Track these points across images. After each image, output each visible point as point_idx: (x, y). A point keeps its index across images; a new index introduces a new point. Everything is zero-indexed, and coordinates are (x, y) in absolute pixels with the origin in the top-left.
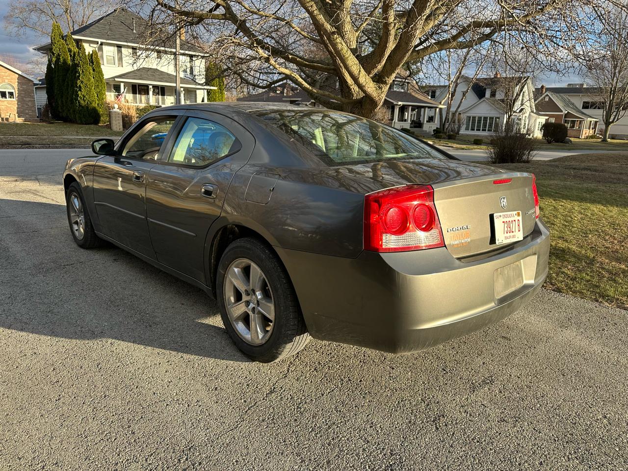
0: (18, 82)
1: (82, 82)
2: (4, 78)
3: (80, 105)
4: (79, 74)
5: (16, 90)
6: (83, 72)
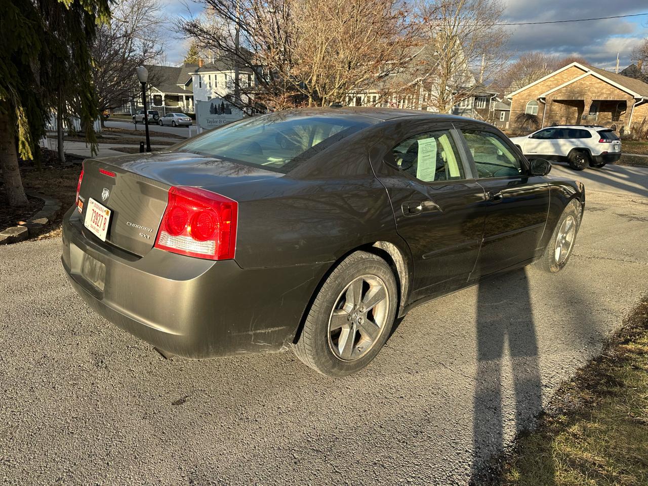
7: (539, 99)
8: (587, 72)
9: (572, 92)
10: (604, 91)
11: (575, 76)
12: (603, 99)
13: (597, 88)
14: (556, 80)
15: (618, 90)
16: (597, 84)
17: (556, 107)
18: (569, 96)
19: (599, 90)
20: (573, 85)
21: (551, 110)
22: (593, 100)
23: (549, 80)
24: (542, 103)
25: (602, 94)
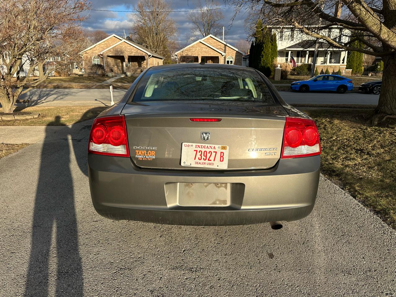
0: (236, 55)
1: (264, 52)
2: (230, 53)
3: (261, 65)
4: (264, 48)
5: (234, 59)
6: (266, 46)
7: (99, 55)
8: (121, 40)
9: (117, 51)
10: (133, 51)
11: (116, 42)
12: (133, 55)
13: (129, 49)
14: (106, 44)
15: (140, 51)
16: (129, 47)
17: (110, 60)
18: (116, 54)
19: (130, 50)
20: (116, 47)
21: (107, 62)
22: (128, 56)
23: (102, 44)
24: (101, 57)
25: (132, 52)
